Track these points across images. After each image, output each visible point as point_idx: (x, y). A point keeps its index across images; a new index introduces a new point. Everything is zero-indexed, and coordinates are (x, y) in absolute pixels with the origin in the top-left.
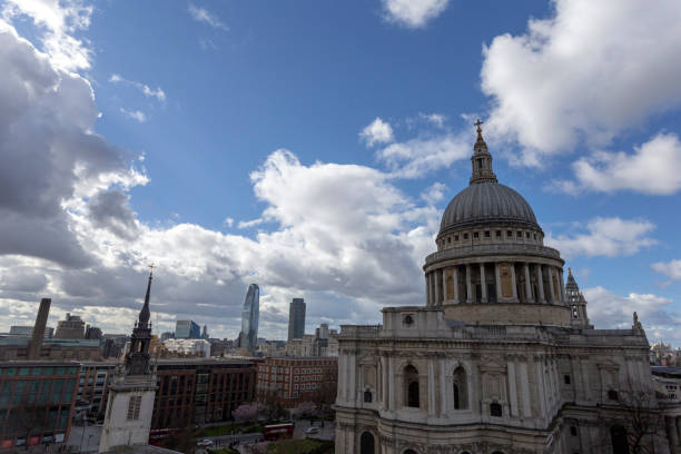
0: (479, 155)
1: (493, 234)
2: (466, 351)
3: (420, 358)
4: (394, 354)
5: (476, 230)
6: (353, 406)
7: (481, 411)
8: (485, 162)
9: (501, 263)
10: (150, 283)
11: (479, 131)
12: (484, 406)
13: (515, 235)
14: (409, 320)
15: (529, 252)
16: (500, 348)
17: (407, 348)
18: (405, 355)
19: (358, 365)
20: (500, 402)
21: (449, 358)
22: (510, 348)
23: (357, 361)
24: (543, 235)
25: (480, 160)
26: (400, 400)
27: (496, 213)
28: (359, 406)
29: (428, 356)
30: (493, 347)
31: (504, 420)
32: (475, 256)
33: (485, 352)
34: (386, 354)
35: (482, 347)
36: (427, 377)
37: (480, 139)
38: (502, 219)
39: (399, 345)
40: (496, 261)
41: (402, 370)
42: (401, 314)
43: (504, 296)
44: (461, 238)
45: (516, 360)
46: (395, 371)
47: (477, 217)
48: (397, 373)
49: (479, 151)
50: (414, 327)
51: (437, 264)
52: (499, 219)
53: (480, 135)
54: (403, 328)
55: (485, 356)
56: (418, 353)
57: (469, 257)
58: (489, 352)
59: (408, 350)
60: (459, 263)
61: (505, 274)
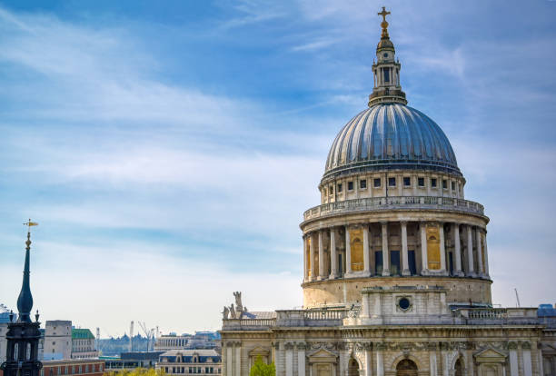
0: (386, 62)
1: (414, 182)
2: (464, 340)
3: (420, 349)
4: (384, 347)
5: (391, 175)
8: (392, 74)
9: (428, 223)
10: (28, 249)
11: (385, 25)
13: (439, 184)
14: (404, 304)
15: (460, 209)
16: (500, 335)
17: (403, 339)
18: (400, 347)
19: (309, 364)
21: (452, 349)
22: (513, 334)
23: (307, 358)
25: (386, 70)
27: (418, 152)
29: (430, 347)
30: (492, 334)
33: (480, 340)
35: (479, 334)
36: (429, 372)
37: (385, 37)
38: (425, 162)
39: (391, 335)
40: (422, 220)
41: (395, 365)
42: (394, 295)
43: (430, 267)
44: (370, 184)
45: (519, 348)
46: (384, 367)
47: (394, 156)
48: (388, 369)
49: (386, 55)
50: (411, 312)
51: (334, 220)
52: (422, 162)
53: (385, 30)
54: (395, 313)
55: (481, 345)
56: (417, 344)
57: (388, 212)
58: (487, 339)
59: (404, 340)
60: (372, 221)
61: (432, 238)
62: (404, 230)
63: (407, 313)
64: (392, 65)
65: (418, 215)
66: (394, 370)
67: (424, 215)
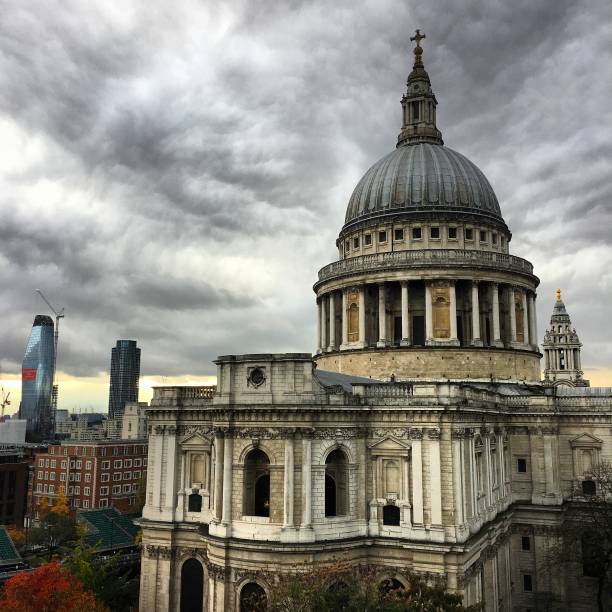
0: (416, 96)
1: (426, 233)
3: (273, 437)
5: (399, 227)
6: (170, 520)
7: (368, 519)
8: (423, 110)
9: (435, 282)
11: (418, 52)
12: (374, 511)
13: (460, 235)
14: (257, 377)
15: (481, 263)
16: (403, 418)
17: (253, 423)
18: (250, 434)
19: (180, 452)
20: (398, 503)
22: (417, 419)
23: (178, 446)
24: (509, 236)
25: (415, 105)
26: (239, 506)
27: (433, 198)
28: (180, 518)
29: (284, 435)
30: (393, 418)
31: (403, 531)
32: (393, 269)
33: (379, 425)
34: (221, 434)
35: (376, 417)
36: (283, 467)
37: (418, 65)
38: (442, 208)
39: (241, 418)
40: (427, 278)
41: (244, 457)
42: (246, 366)
43: (435, 336)
44: (374, 239)
45: (426, 437)
46: (232, 460)
47: (403, 205)
48: (236, 462)
49: (416, 87)
50: (265, 388)
51: (334, 283)
52: (437, 208)
53: (418, 59)
54: (247, 390)
55: (380, 432)
56: (271, 431)
57: (385, 271)
58: (387, 425)
59: (254, 425)
60: (368, 282)
61: (440, 299)
62: (404, 291)
63: (260, 389)
64: (422, 98)
65: (421, 273)
66: (242, 463)
67: (429, 272)
